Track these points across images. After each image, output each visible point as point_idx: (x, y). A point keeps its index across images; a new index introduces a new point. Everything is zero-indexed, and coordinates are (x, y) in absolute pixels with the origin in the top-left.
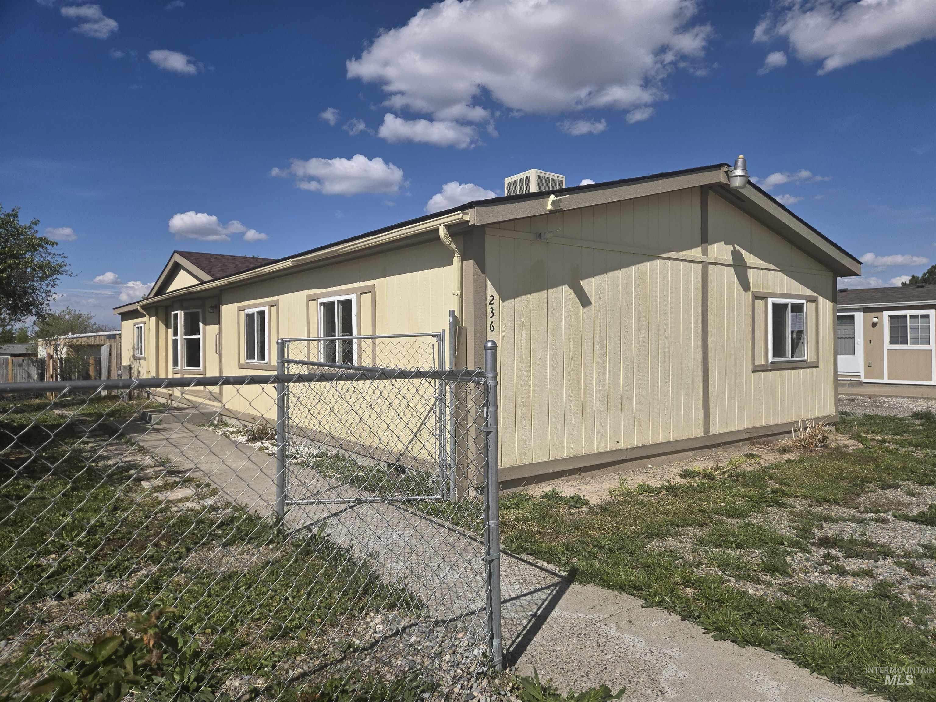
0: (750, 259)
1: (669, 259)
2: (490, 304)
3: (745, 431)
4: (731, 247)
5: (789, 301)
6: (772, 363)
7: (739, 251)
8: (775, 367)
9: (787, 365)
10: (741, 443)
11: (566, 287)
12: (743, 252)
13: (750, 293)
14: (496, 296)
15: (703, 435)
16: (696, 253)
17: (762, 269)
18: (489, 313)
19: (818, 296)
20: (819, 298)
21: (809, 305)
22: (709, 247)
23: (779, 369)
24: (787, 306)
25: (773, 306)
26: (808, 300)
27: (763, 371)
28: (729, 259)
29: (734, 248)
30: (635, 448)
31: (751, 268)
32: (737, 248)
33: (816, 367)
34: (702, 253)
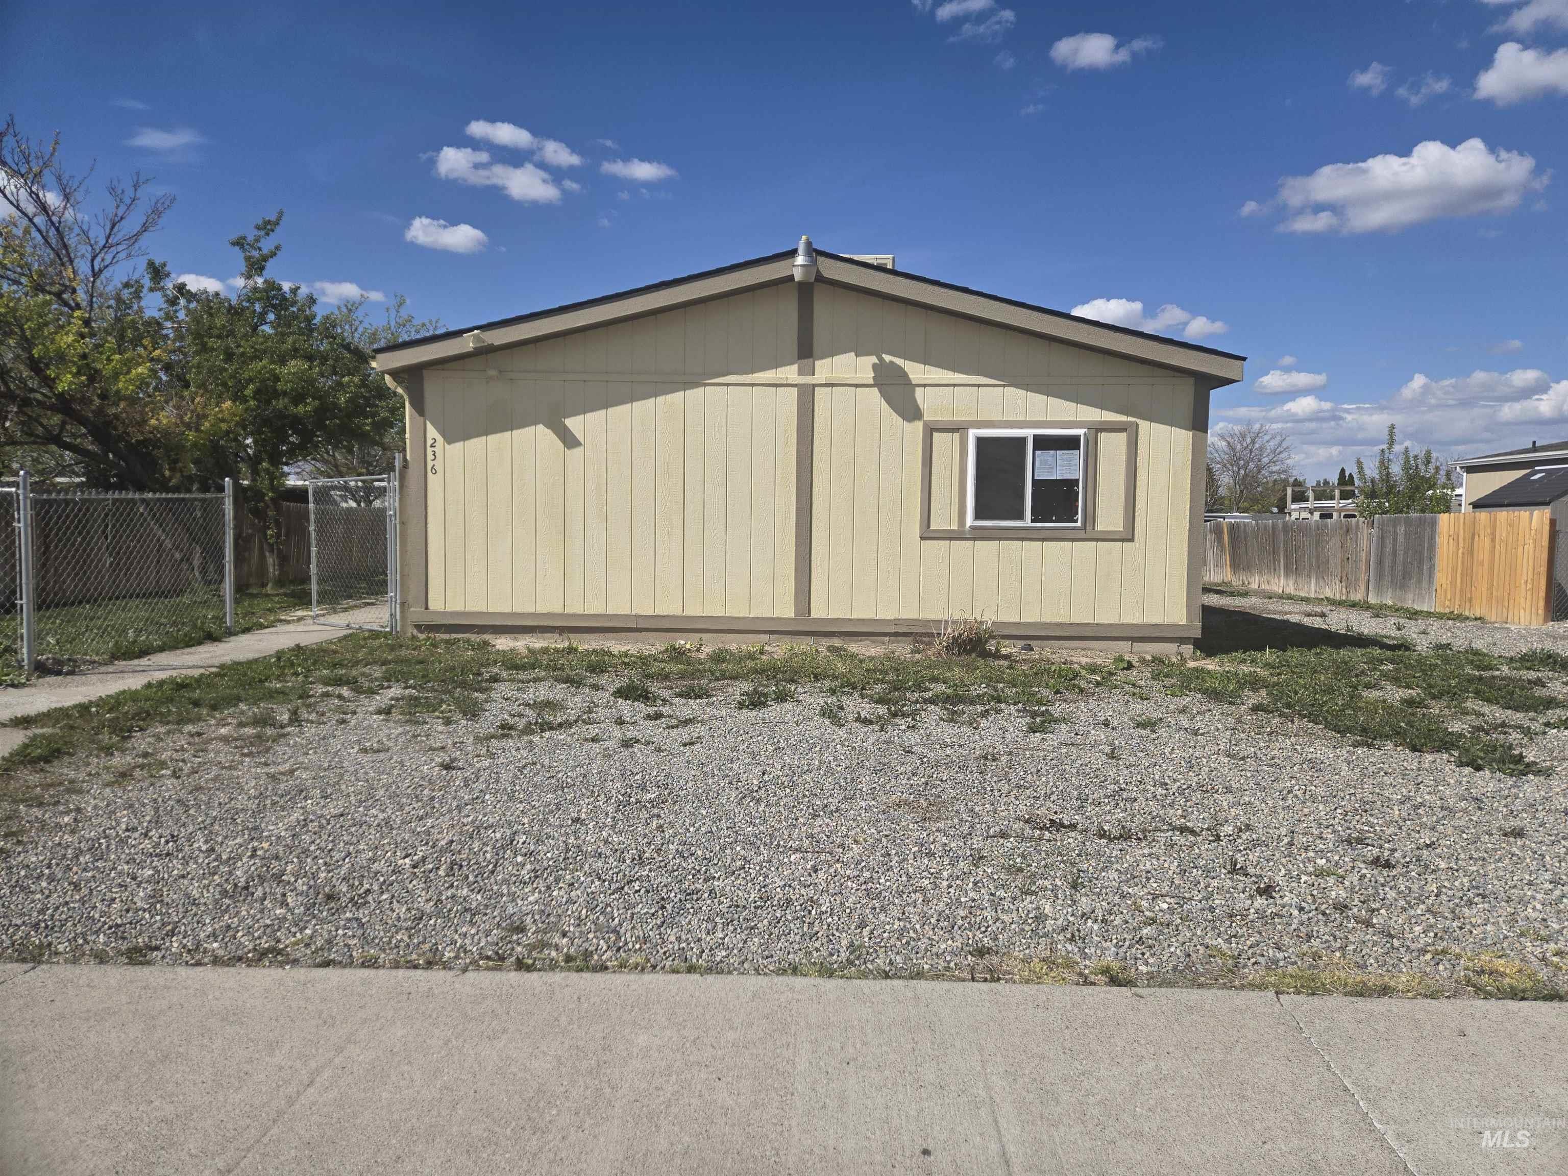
0: (916, 371)
1: (728, 385)
2: (432, 446)
3: (897, 622)
4: (874, 359)
5: (1029, 433)
6: (973, 528)
7: (892, 362)
8: (978, 535)
9: (1022, 534)
10: (887, 638)
11: (541, 426)
12: (899, 361)
13: (918, 424)
14: (440, 439)
15: (793, 616)
16: (790, 373)
17: (954, 385)
18: (430, 456)
19: (1138, 421)
20: (1143, 425)
21: (1103, 436)
22: (817, 363)
23: (1000, 539)
24: (1022, 441)
25: (980, 441)
26: (1100, 428)
27: (951, 539)
28: (868, 376)
29: (881, 359)
30: (652, 617)
31: (925, 386)
32: (887, 358)
33: (1123, 540)
34: (801, 373)
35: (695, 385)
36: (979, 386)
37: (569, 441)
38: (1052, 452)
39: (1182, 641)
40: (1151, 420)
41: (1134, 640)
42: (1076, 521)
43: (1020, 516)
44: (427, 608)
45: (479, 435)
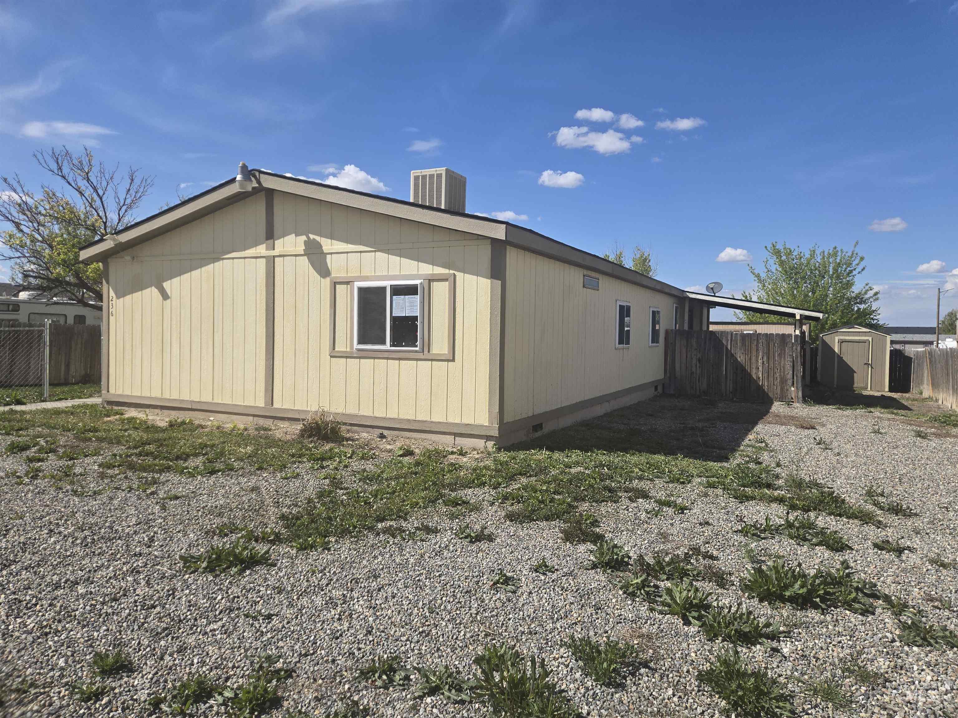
0: (327, 245)
1: (233, 258)
2: (111, 300)
4: (304, 238)
5: (387, 284)
6: (358, 350)
7: (314, 239)
8: (362, 355)
11: (153, 288)
12: (318, 238)
13: (328, 279)
14: (115, 296)
15: (263, 406)
16: (262, 250)
17: (347, 253)
18: (111, 307)
19: (456, 273)
20: (459, 276)
21: (435, 285)
22: (276, 242)
23: (374, 358)
24: (384, 289)
25: (361, 290)
26: (431, 280)
27: (347, 357)
28: (301, 249)
29: (308, 237)
30: (199, 402)
31: (331, 253)
32: (312, 236)
33: (448, 361)
34: (267, 249)
35: (218, 259)
36: (361, 252)
37: (165, 296)
38: (402, 297)
39: (488, 438)
40: (464, 272)
41: (456, 435)
42: (416, 346)
43: (383, 342)
44: (108, 392)
45: (129, 294)
